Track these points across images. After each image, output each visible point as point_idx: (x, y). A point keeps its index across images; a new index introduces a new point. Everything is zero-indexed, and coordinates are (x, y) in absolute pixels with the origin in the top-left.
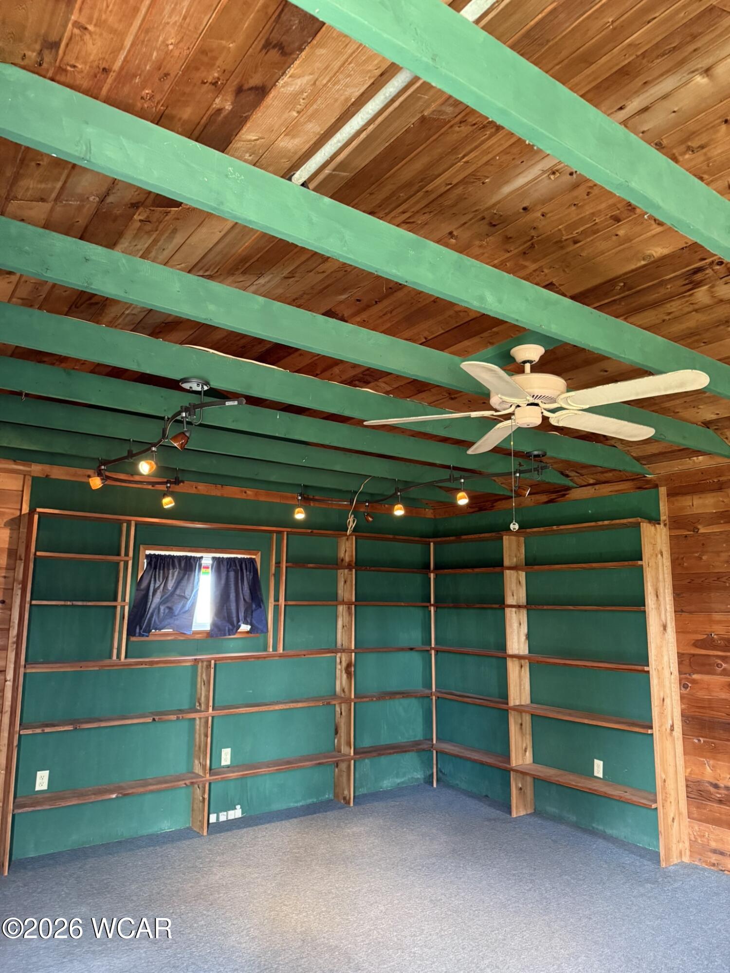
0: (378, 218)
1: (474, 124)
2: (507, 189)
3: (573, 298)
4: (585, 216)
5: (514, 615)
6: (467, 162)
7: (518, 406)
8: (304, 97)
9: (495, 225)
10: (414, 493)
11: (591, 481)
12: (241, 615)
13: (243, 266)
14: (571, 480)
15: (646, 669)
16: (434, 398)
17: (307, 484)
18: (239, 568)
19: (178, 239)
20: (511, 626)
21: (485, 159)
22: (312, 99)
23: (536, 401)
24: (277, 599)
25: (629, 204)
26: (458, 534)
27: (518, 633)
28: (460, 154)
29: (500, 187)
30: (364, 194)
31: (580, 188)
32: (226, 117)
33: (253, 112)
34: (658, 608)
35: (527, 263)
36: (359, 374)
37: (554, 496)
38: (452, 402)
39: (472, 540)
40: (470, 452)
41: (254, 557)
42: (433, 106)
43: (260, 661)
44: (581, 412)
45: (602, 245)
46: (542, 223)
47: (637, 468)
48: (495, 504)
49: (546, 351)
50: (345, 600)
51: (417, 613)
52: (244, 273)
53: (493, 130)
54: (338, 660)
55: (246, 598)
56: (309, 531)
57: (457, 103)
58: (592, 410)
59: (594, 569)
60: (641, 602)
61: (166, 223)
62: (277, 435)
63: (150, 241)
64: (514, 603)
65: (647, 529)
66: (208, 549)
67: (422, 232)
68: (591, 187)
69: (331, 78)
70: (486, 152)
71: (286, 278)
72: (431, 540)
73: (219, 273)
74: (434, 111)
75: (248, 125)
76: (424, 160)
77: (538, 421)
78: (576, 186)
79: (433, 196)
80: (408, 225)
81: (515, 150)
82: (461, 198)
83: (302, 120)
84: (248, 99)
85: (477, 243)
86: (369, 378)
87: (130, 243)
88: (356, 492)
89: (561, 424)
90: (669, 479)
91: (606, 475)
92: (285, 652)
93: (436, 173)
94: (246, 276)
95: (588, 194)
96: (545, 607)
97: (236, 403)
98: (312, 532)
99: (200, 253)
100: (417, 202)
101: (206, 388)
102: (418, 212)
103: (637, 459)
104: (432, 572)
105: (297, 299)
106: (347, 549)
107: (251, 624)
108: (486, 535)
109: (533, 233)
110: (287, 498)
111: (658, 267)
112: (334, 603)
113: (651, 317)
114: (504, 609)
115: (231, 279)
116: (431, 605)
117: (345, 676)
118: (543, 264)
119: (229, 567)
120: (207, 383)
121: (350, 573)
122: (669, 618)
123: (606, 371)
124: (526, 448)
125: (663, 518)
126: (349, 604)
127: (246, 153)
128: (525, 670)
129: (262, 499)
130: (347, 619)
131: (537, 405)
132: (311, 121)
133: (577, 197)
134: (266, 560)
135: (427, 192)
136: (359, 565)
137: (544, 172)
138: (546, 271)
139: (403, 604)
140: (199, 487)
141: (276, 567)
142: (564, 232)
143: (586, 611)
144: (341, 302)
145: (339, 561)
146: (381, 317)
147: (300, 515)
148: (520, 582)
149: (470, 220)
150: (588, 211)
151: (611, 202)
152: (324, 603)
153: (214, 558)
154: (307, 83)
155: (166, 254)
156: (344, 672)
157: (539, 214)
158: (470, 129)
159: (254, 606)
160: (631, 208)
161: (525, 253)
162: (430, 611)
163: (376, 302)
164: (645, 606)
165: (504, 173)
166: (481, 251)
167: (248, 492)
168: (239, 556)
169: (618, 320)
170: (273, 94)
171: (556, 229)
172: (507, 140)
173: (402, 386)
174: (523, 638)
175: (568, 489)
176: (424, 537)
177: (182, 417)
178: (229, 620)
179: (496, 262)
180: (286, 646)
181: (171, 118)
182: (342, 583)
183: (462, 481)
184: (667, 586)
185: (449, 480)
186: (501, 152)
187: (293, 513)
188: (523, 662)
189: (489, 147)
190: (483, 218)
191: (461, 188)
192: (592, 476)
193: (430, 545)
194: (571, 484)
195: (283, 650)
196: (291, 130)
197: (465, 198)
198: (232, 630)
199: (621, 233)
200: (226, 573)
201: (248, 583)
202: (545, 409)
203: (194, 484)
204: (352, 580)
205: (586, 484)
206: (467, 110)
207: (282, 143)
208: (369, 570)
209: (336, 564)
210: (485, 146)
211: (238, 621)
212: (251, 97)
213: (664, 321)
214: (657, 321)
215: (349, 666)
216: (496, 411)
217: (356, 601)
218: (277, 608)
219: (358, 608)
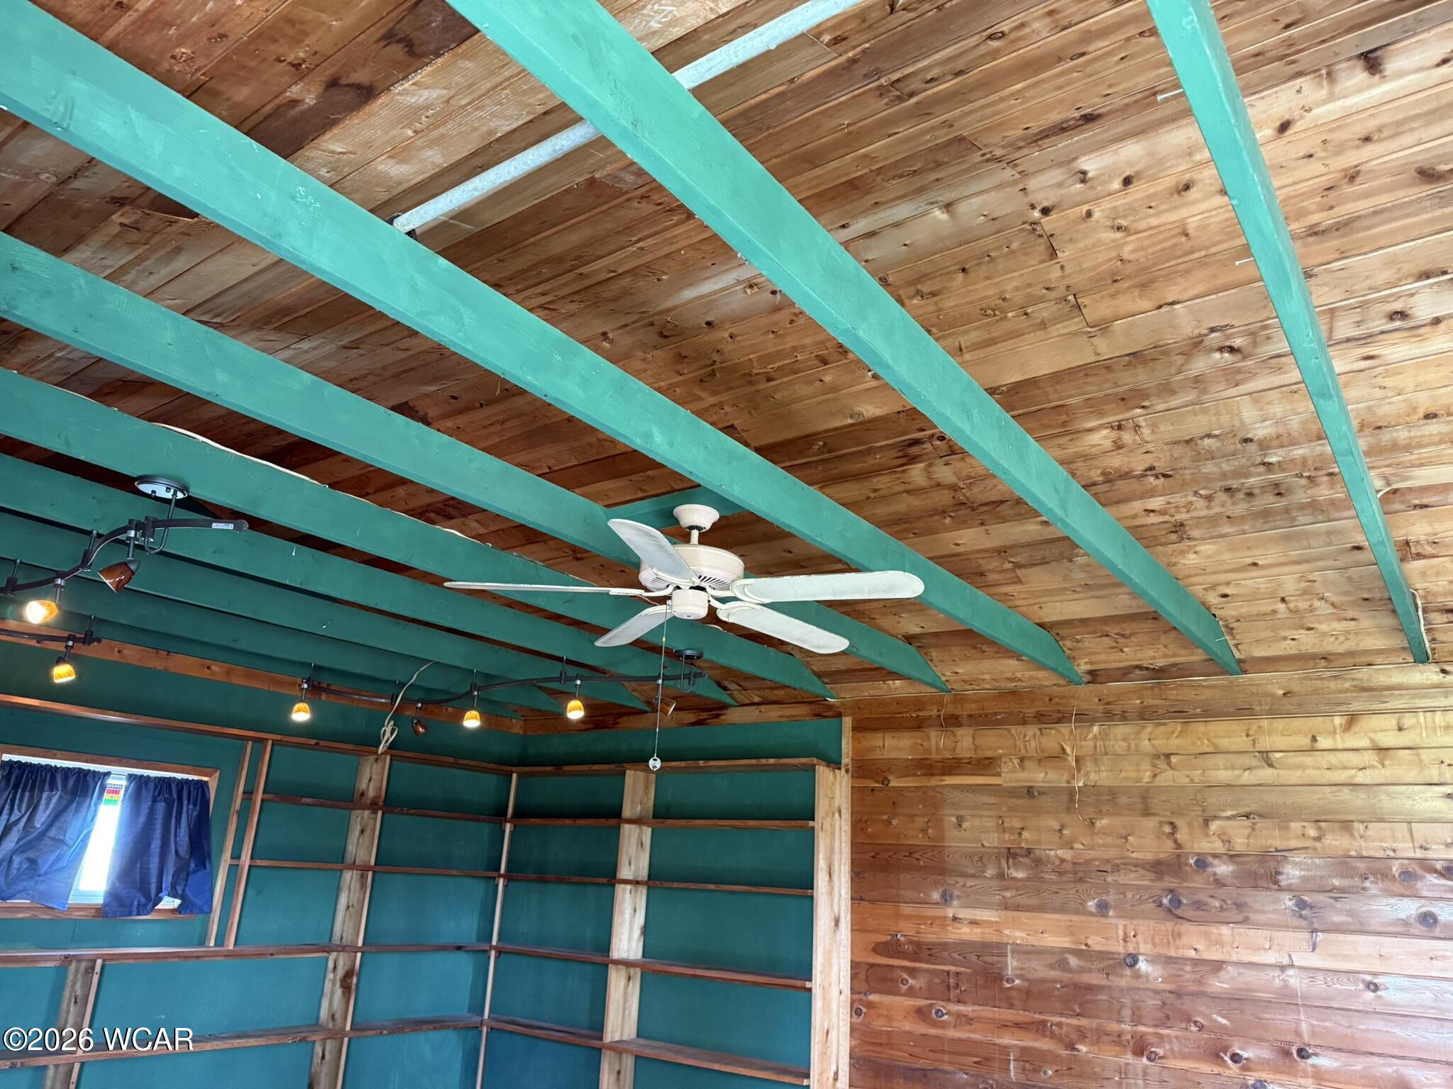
0: (505, 295)
1: (659, 204)
2: (689, 294)
3: (759, 450)
4: (784, 349)
5: (628, 896)
6: (641, 249)
7: (678, 588)
8: (428, 114)
9: (666, 337)
10: (498, 694)
11: (757, 699)
12: (168, 880)
13: (278, 320)
14: (730, 695)
15: (808, 985)
16: (549, 555)
17: (321, 663)
18: (175, 796)
19: (181, 263)
20: (622, 913)
21: (667, 250)
22: (441, 120)
23: (703, 584)
24: (236, 856)
25: (841, 346)
26: (558, 763)
27: (631, 924)
28: (634, 236)
29: (680, 289)
30: (491, 258)
31: (784, 312)
32: (303, 113)
33: (346, 116)
34: (831, 893)
35: (703, 394)
36: (438, 502)
37: (704, 715)
38: (576, 563)
39: (579, 774)
40: (600, 643)
41: (205, 779)
42: (609, 169)
43: (191, 963)
44: (759, 607)
45: (803, 390)
46: (729, 347)
47: (816, 687)
48: (619, 720)
49: (721, 518)
50: (358, 862)
51: (477, 888)
52: (278, 329)
53: (683, 217)
54: (331, 965)
55: (180, 849)
56: (313, 742)
57: (641, 172)
58: (774, 606)
59: (748, 828)
60: (809, 883)
61: (165, 236)
62: (287, 582)
63: (131, 257)
64: (630, 877)
65: (824, 774)
66: (122, 760)
67: (565, 325)
68: (796, 315)
69: (473, 101)
70: (670, 241)
71: (344, 347)
72: (514, 769)
73: (236, 323)
74: (609, 175)
75: (335, 131)
76: (584, 233)
77: (703, 612)
78: (777, 309)
79: (587, 282)
80: (546, 312)
81: (706, 247)
82: (626, 293)
83: (419, 143)
84: (343, 97)
85: (640, 354)
86: (453, 512)
87: (93, 253)
88: (402, 685)
89: (731, 620)
90: (857, 706)
91: (776, 692)
92: (237, 948)
93: (599, 253)
94: (280, 335)
95: (792, 322)
96: (675, 885)
97: (231, 527)
98: (316, 744)
99: (213, 289)
100: (566, 285)
101: (180, 496)
102: (563, 298)
103: (819, 675)
104: (509, 822)
105: (356, 379)
106: (374, 776)
107: (183, 897)
108: (602, 767)
109: (716, 357)
110: (282, 684)
111: (868, 430)
112: (340, 866)
113: (853, 490)
114: (614, 885)
115: (255, 334)
116: (500, 876)
117: (339, 992)
118: (724, 399)
119: (157, 793)
120: (184, 489)
121: (373, 816)
122: (843, 908)
123: (790, 552)
124: (677, 645)
125: (846, 760)
126: (364, 869)
127: (324, 166)
128: (634, 985)
129: (237, 681)
130: (357, 894)
131: (703, 589)
132: (431, 148)
133: (777, 323)
134: (227, 787)
135: (581, 274)
136: (389, 804)
137: (739, 282)
138: (727, 408)
139: (454, 872)
140: (126, 652)
141: (243, 799)
142: (755, 364)
143: (732, 892)
144: (427, 395)
145: (357, 795)
146: (485, 427)
147: (301, 714)
148: (642, 844)
149: (634, 322)
150: (790, 343)
151: (820, 337)
152: (321, 865)
153: (131, 777)
154: (437, 99)
155: (154, 280)
156: (338, 984)
157: (726, 335)
158: (653, 208)
159: (193, 865)
160: (842, 350)
161: (701, 380)
162: (497, 885)
163: (481, 405)
164: (812, 889)
165: (688, 273)
166: (644, 366)
167: (213, 667)
168: (179, 776)
169: (811, 488)
170: (382, 100)
171: (746, 358)
172: (697, 234)
173: (503, 530)
174: (637, 933)
175: (724, 707)
176: (503, 765)
177: (129, 538)
178: (143, 888)
179: (662, 384)
180: (240, 937)
181: (215, 94)
182: (357, 833)
183: (579, 682)
184: (843, 861)
185: (559, 679)
186: (689, 246)
187: (290, 711)
188: (632, 971)
189: (675, 237)
190: (652, 324)
191: (628, 279)
192: (758, 693)
193: (511, 776)
194: (729, 700)
195: (235, 944)
196: (399, 152)
197: (631, 294)
198: (146, 905)
199: (827, 378)
200: (150, 803)
201: (189, 823)
202: (713, 597)
203: (117, 645)
204: (375, 828)
205: (748, 702)
206: (653, 185)
207: (382, 166)
208: (405, 814)
209: (351, 800)
210: (668, 235)
211: (160, 890)
212: (350, 96)
213: (868, 498)
214: (861, 498)
215: (349, 974)
216: (647, 590)
217: (376, 864)
218: (234, 869)
219: (377, 875)
